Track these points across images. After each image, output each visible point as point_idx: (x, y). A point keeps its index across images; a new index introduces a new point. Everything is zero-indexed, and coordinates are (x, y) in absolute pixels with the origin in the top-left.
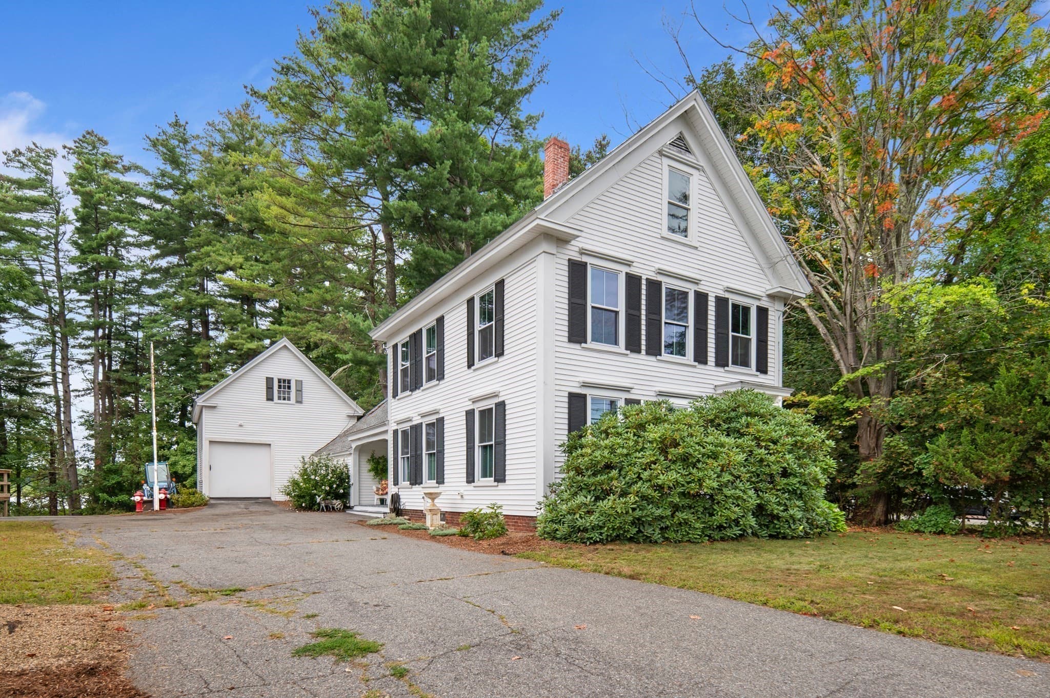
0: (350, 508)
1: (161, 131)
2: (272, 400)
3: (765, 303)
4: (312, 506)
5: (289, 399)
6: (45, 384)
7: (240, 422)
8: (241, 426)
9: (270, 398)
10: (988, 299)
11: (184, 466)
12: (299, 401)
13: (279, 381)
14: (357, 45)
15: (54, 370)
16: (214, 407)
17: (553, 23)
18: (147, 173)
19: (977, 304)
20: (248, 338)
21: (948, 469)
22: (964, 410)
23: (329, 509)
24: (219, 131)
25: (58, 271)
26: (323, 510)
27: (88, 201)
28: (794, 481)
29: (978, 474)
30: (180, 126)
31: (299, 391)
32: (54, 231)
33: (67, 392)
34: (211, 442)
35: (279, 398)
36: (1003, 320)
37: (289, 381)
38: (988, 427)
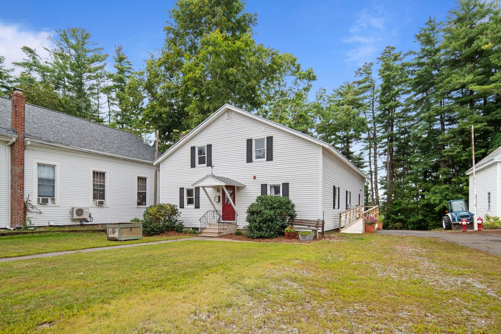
1: (421, 29)
6: (366, 166)
11: (435, 200)
15: (370, 159)
18: (415, 53)
20: (474, 123)
25: (373, 115)
27: (387, 79)
30: (432, 22)
32: (372, 98)
33: (376, 168)
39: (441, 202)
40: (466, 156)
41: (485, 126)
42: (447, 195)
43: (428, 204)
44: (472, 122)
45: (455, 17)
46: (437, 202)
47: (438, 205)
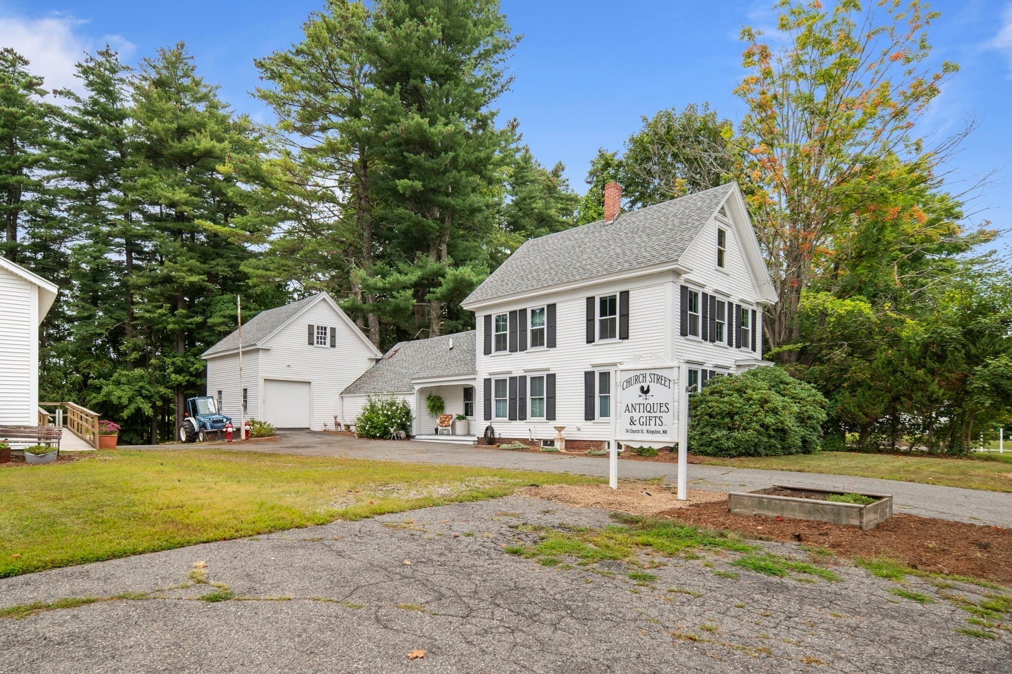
0: (413, 437)
1: (88, 57)
2: (312, 344)
3: (754, 308)
4: (385, 435)
5: (325, 343)
7: (288, 363)
8: (289, 366)
9: (311, 343)
10: (868, 311)
12: (333, 345)
13: (318, 328)
14: (376, 47)
16: (268, 350)
17: (517, 44)
19: (861, 313)
21: (850, 412)
22: (860, 376)
23: (399, 438)
24: (154, 67)
26: (394, 439)
28: (814, 421)
29: (865, 414)
30: (110, 56)
31: (333, 337)
34: (266, 380)
35: (318, 343)
36: (875, 323)
37: (325, 328)
38: (870, 388)
39: (131, 400)
40: (174, 323)
41: (204, 281)
42: (142, 387)
43: (105, 402)
44: (184, 269)
45: (154, 75)
46: (125, 401)
47: (126, 407)
